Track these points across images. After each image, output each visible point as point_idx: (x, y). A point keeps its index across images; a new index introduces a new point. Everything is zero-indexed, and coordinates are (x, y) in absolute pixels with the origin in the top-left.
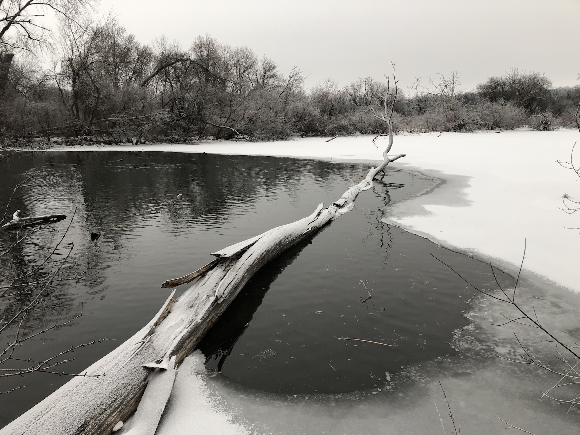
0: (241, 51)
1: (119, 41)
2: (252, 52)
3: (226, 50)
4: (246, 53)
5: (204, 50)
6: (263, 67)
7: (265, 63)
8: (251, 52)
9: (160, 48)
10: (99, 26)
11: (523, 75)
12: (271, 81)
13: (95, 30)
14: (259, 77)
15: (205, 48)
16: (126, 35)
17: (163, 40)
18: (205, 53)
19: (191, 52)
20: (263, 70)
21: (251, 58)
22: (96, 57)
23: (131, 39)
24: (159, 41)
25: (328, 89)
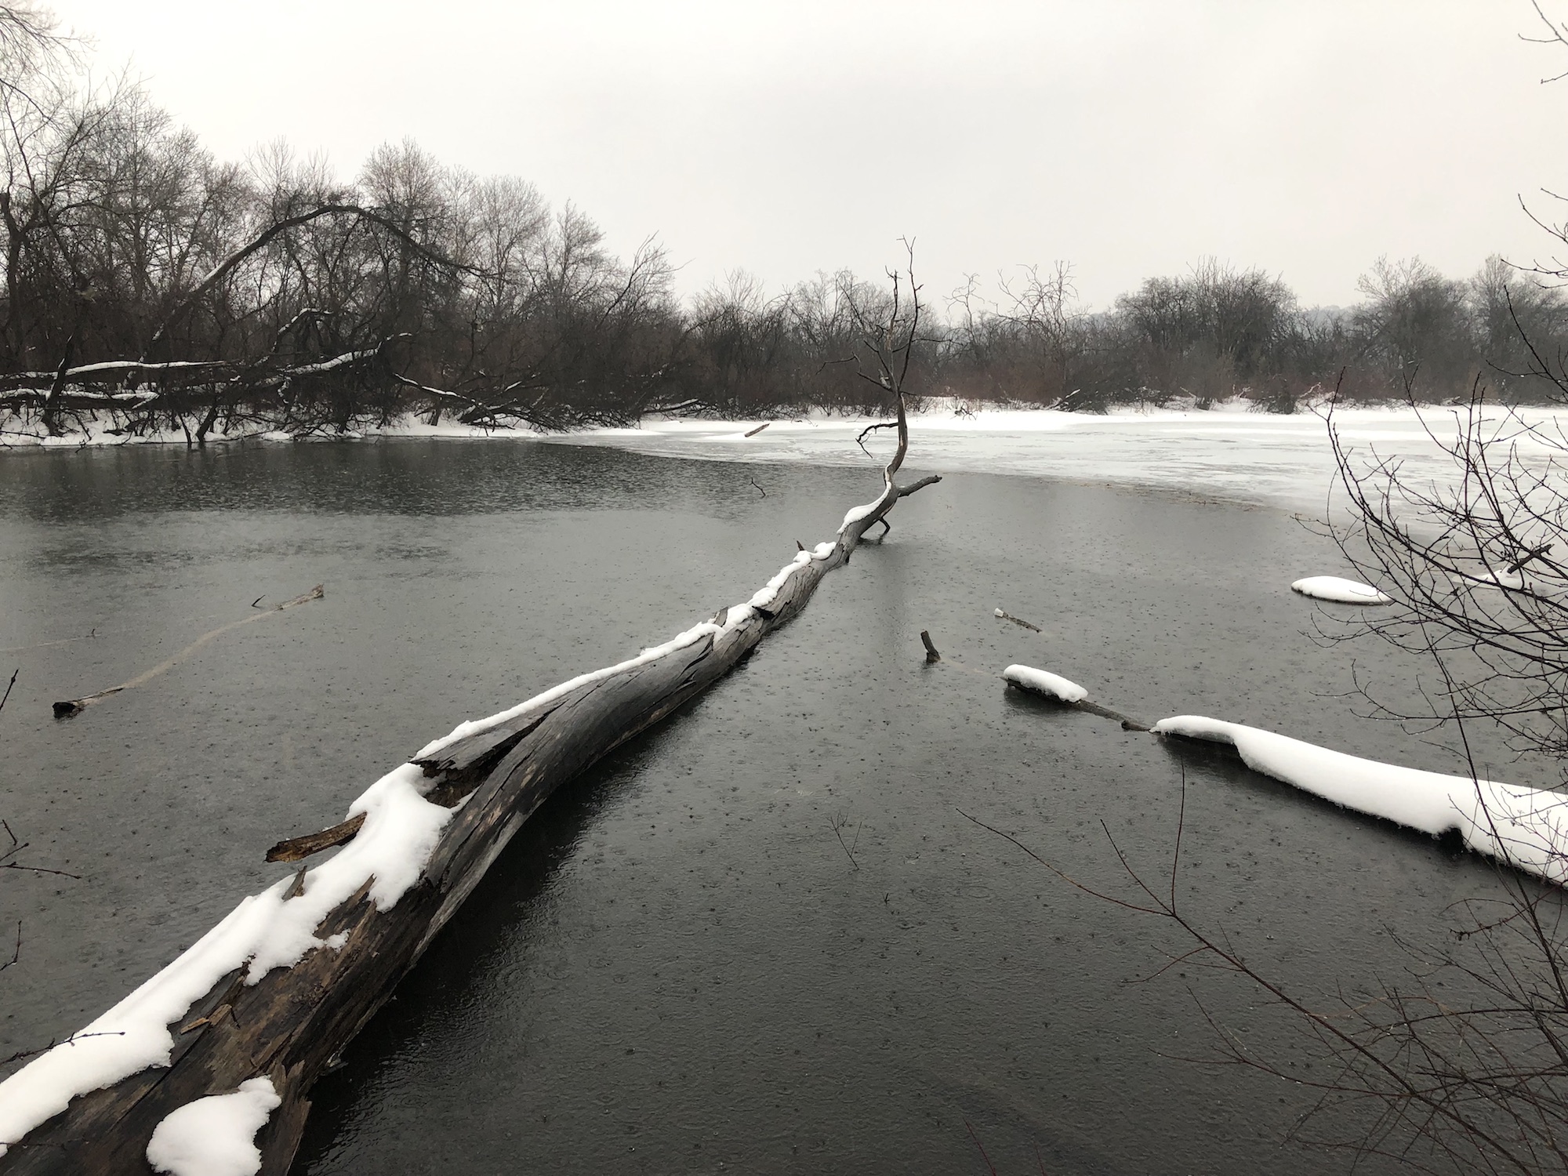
0: (504, 187)
1: (151, 149)
2: (536, 193)
3: (462, 185)
4: (518, 196)
5: (398, 183)
6: (563, 234)
7: (570, 223)
8: (532, 192)
9: (271, 173)
10: (92, 108)
11: (1229, 275)
12: (584, 272)
13: (79, 116)
14: (552, 260)
15: (401, 177)
16: (172, 131)
17: (279, 151)
18: (401, 191)
19: (361, 189)
20: (563, 243)
21: (531, 210)
22: (80, 192)
23: (185, 144)
24: (268, 152)
25: (737, 296)
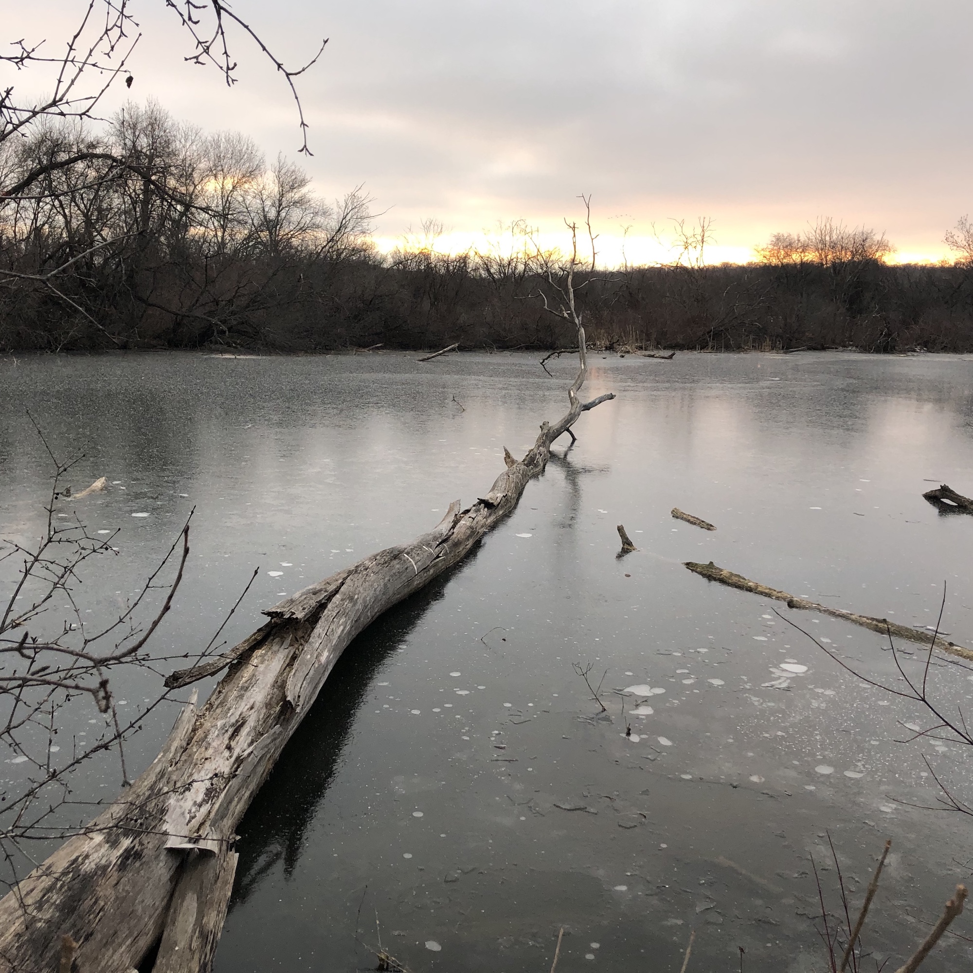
0: (228, 141)
2: (253, 146)
3: (190, 137)
4: (238, 148)
5: (142, 136)
6: (276, 180)
7: (283, 171)
8: (250, 145)
11: (842, 232)
12: (296, 214)
14: (268, 203)
15: (145, 130)
20: (276, 189)
21: (250, 160)
